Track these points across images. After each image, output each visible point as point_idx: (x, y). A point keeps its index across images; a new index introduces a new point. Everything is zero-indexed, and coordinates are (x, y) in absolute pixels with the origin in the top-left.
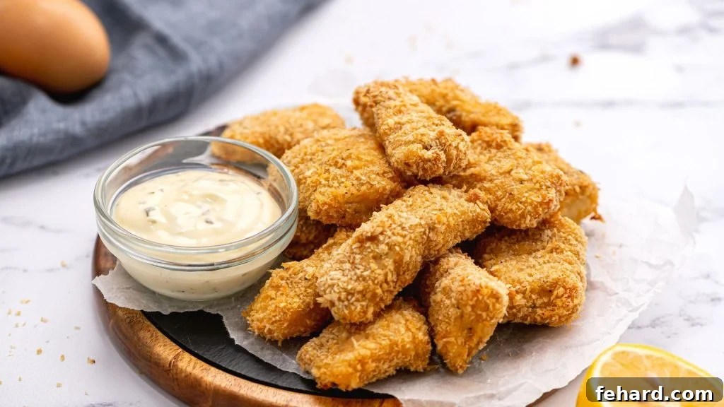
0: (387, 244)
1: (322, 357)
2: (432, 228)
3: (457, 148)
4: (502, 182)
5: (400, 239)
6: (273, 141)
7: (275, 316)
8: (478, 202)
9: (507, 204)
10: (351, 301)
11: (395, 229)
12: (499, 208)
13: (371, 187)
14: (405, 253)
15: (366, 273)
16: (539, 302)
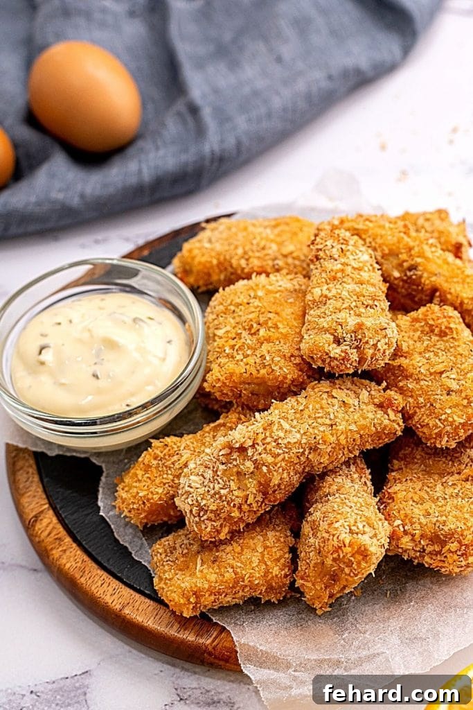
0: (255, 462)
1: (167, 568)
2: (314, 449)
3: (375, 345)
4: (428, 386)
5: (270, 459)
6: (226, 264)
7: (133, 503)
8: (390, 411)
9: (425, 417)
10: (202, 519)
11: (268, 443)
12: (416, 418)
13: (272, 372)
14: (273, 475)
15: (223, 492)
16: (429, 549)
